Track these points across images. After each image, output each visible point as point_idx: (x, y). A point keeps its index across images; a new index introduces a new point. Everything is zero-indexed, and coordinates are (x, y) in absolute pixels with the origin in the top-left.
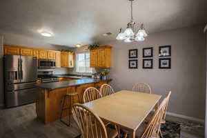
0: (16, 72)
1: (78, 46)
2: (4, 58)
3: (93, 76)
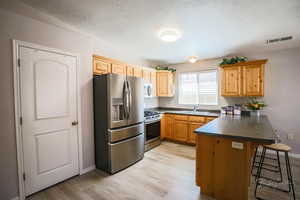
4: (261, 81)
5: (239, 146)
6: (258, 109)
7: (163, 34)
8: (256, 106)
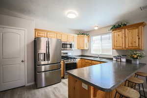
0: (45, 54)
1: (96, 28)
2: (35, 41)
3: (114, 59)
4: (139, 39)
5: (85, 86)
6: (137, 58)
7: (68, 13)
8: (135, 56)
